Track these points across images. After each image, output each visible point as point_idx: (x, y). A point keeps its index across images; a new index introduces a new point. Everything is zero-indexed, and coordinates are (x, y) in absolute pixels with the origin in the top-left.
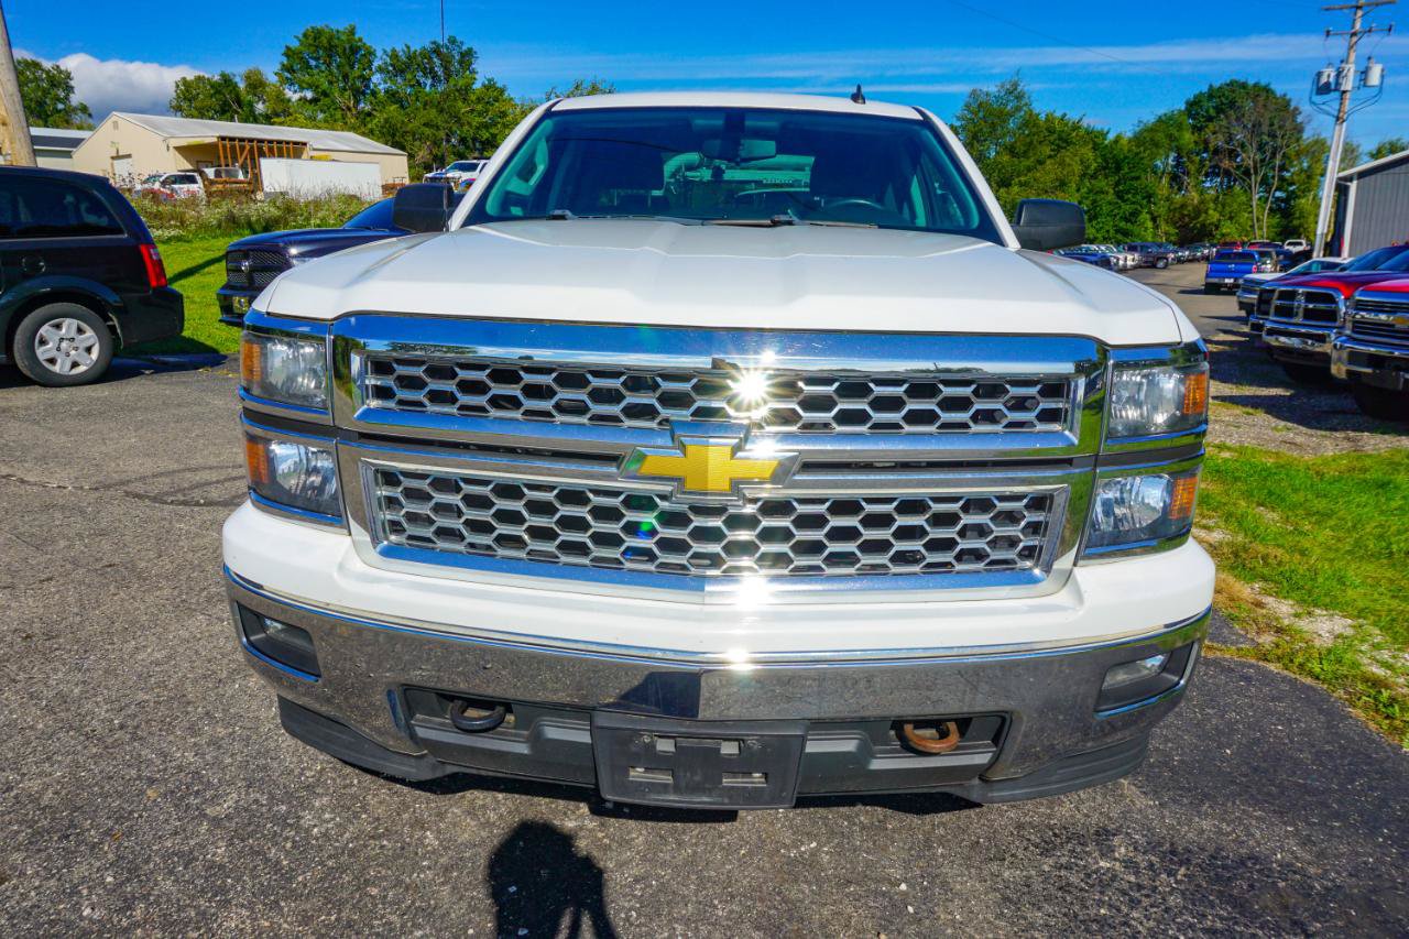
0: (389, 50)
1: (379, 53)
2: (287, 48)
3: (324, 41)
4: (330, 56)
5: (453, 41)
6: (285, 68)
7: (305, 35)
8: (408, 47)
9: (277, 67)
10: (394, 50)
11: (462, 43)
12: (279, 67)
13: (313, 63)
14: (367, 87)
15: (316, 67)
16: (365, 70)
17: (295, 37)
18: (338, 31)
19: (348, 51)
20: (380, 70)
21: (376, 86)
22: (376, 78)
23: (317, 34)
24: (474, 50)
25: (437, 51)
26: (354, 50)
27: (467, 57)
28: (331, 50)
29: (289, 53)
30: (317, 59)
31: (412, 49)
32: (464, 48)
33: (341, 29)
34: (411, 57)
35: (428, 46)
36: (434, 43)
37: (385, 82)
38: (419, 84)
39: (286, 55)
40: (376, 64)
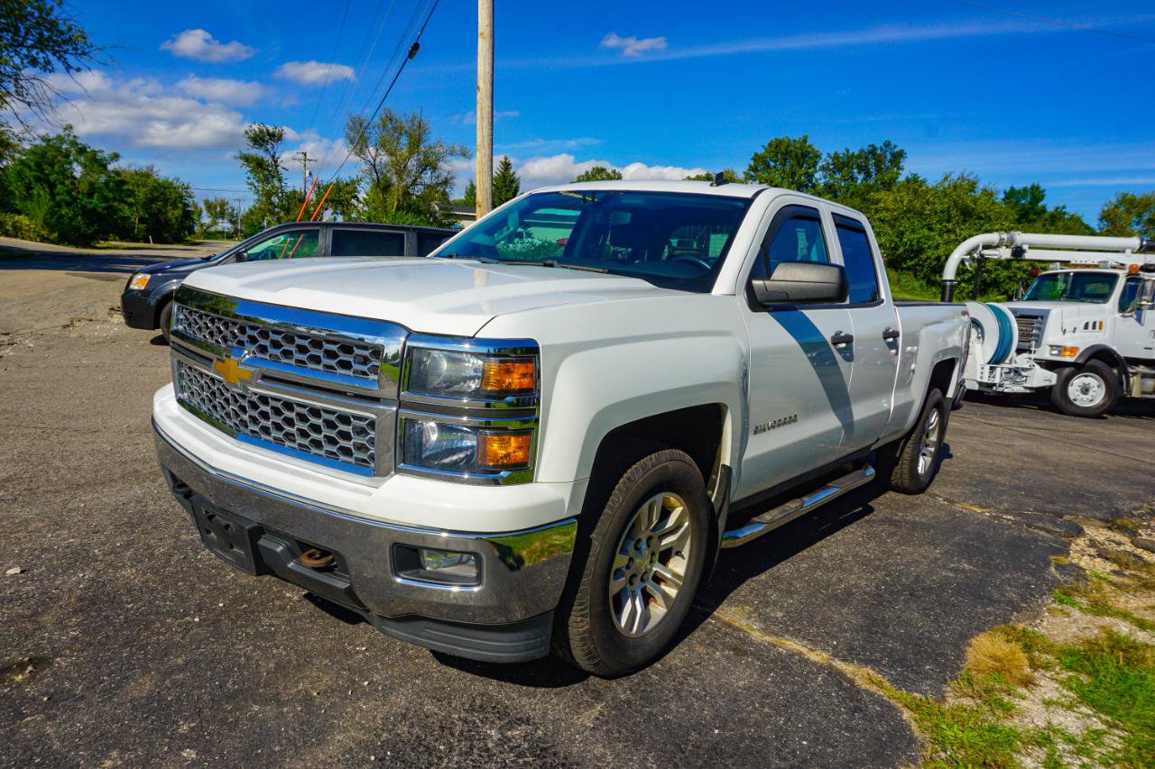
0: (832, 154)
1: (824, 156)
2: (756, 154)
3: (783, 148)
4: (785, 160)
5: (887, 144)
6: (752, 168)
7: (770, 145)
8: (848, 151)
9: (746, 169)
10: (836, 153)
11: (895, 146)
12: (747, 168)
13: (772, 164)
14: (810, 181)
15: (775, 167)
16: (810, 168)
17: (763, 146)
18: (794, 141)
19: (799, 155)
20: (823, 169)
21: (817, 180)
22: (817, 175)
23: (778, 143)
24: (905, 151)
25: (873, 151)
26: (805, 155)
27: (898, 157)
28: (787, 154)
29: (756, 158)
30: (775, 161)
31: (851, 152)
32: (897, 150)
33: (797, 139)
34: (851, 157)
35: (866, 148)
36: (872, 146)
37: (825, 177)
38: (853, 179)
39: (754, 159)
40: (820, 164)
